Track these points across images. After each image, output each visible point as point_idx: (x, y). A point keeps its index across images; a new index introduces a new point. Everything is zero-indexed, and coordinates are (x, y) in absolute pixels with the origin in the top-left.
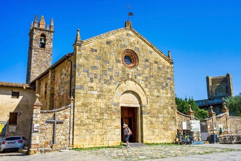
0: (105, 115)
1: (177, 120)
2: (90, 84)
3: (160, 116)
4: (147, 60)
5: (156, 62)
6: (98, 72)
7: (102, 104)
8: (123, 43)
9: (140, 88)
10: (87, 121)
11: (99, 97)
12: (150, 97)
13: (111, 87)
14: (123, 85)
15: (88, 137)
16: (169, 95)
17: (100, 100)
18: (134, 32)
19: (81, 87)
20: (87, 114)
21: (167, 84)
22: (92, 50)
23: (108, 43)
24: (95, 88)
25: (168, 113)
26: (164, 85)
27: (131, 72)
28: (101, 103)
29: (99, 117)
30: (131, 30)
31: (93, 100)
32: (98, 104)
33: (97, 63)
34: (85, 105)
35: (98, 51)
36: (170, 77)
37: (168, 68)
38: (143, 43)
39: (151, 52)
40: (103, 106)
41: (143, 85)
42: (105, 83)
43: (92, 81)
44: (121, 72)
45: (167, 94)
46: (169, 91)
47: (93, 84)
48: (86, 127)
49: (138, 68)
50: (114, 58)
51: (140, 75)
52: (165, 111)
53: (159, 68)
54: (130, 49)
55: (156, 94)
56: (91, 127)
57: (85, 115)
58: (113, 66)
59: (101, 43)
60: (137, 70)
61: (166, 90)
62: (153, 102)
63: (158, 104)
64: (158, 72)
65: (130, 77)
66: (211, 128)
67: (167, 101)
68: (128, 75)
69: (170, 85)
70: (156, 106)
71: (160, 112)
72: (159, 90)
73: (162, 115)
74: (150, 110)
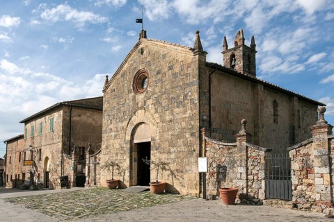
4: (159, 73)
5: (170, 68)
6: (115, 111)
7: (117, 144)
9: (150, 115)
12: (161, 124)
13: (124, 124)
14: (133, 118)
16: (188, 113)
17: (116, 141)
19: (106, 131)
21: (186, 96)
22: (112, 91)
23: (123, 75)
24: (113, 129)
25: (186, 145)
26: (181, 98)
27: (140, 97)
31: (112, 142)
33: (115, 103)
35: (116, 90)
36: (192, 80)
37: (189, 66)
39: (164, 56)
43: (111, 123)
45: (185, 112)
46: (189, 106)
47: (112, 126)
49: (149, 89)
51: (150, 98)
52: (180, 142)
53: (174, 75)
54: (141, 68)
55: (168, 118)
58: (126, 100)
59: (118, 79)
60: (147, 92)
61: (184, 106)
62: (163, 132)
63: (170, 133)
64: (172, 82)
65: (140, 105)
66: (307, 170)
67: (184, 124)
68: (138, 103)
69: (190, 96)
70: (168, 136)
71: (172, 144)
72: (172, 111)
73: (175, 149)
74: (159, 144)
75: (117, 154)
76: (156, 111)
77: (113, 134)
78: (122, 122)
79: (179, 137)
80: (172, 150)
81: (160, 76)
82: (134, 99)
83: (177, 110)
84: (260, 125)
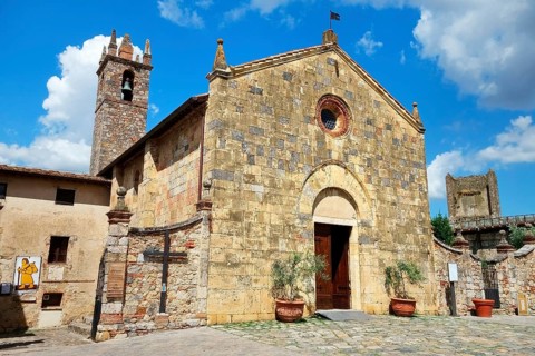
0: (280, 241)
1: (436, 258)
2: (247, 169)
3: (399, 248)
4: (369, 122)
5: (389, 127)
7: (274, 217)
8: (320, 79)
9: (356, 183)
10: (240, 256)
11: (267, 198)
12: (378, 204)
13: (293, 178)
14: (319, 174)
15: (242, 295)
16: (417, 201)
17: (269, 207)
18: (342, 55)
19: (228, 175)
20: (240, 240)
21: (412, 177)
22: (253, 90)
23: (287, 76)
24: (258, 179)
25: (417, 243)
26: (407, 177)
27: (336, 145)
28: (272, 215)
29: (266, 247)
30: (337, 51)
31: (254, 206)
32: (266, 215)
33: (263, 121)
34: (235, 217)
35: (265, 94)
36: (418, 161)
37: (413, 140)
38: (361, 82)
39: (378, 104)
40: (275, 220)
41: (362, 177)
42: (281, 167)
43: (251, 162)
44: (314, 144)
45: (413, 199)
46: (417, 193)
47: (253, 170)
48: (237, 271)
49: (352, 138)
50: (299, 112)
51: (355, 153)
52: (410, 238)
53: (395, 140)
54: (333, 93)
55: (390, 197)
56: (250, 270)
57: (236, 241)
58: (297, 131)
59: (272, 75)
60: (350, 141)
61: (411, 189)
62: (384, 216)
63: (395, 221)
64: (392, 148)
65: (335, 156)
67: (413, 215)
68: (330, 151)
69: (419, 180)
70: (390, 224)
71: (398, 239)
72: (395, 189)
73: (403, 247)
74: (377, 234)
75: (274, 239)
76: (369, 180)
77: (260, 190)
78: (290, 171)
79: (408, 228)
81: (370, 129)
82: (320, 139)
83: (401, 190)
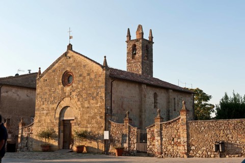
2: (42, 107)
4: (80, 76)
5: (89, 74)
6: (47, 96)
7: (48, 120)
8: (63, 66)
9: (74, 103)
12: (81, 109)
13: (54, 106)
14: (62, 102)
19: (38, 110)
21: (97, 94)
23: (54, 71)
24: (45, 108)
25: (97, 123)
26: (95, 94)
27: (68, 89)
35: (48, 80)
36: (101, 85)
37: (100, 76)
39: (85, 66)
41: (76, 100)
43: (43, 104)
45: (97, 103)
46: (99, 100)
47: (44, 106)
51: (74, 91)
52: (94, 121)
53: (91, 79)
54: (68, 69)
55: (86, 105)
58: (56, 89)
59: (50, 73)
61: (96, 100)
62: (83, 114)
63: (88, 115)
64: (90, 84)
65: (67, 94)
66: (153, 138)
67: (96, 111)
68: (65, 93)
69: (100, 94)
70: (86, 117)
71: (88, 122)
72: (89, 102)
73: (90, 125)
74: (80, 121)
76: (79, 100)
77: (45, 112)
78: (53, 104)
79: (93, 118)
80: (89, 126)
81: (81, 78)
82: (62, 89)
83: (92, 101)
84: (143, 111)
